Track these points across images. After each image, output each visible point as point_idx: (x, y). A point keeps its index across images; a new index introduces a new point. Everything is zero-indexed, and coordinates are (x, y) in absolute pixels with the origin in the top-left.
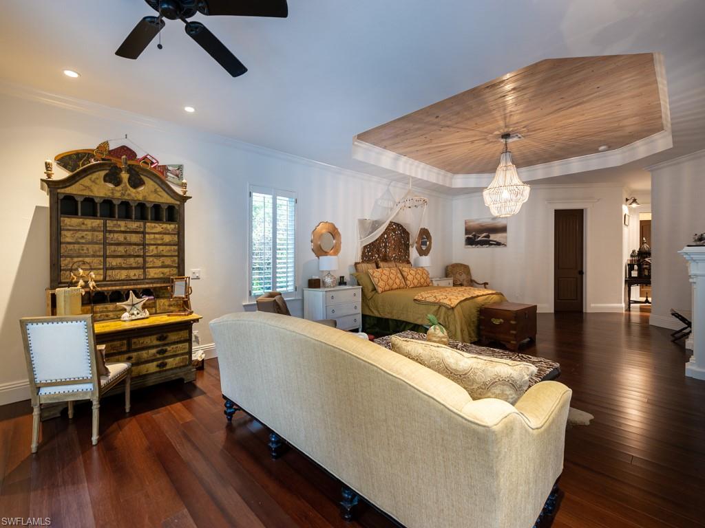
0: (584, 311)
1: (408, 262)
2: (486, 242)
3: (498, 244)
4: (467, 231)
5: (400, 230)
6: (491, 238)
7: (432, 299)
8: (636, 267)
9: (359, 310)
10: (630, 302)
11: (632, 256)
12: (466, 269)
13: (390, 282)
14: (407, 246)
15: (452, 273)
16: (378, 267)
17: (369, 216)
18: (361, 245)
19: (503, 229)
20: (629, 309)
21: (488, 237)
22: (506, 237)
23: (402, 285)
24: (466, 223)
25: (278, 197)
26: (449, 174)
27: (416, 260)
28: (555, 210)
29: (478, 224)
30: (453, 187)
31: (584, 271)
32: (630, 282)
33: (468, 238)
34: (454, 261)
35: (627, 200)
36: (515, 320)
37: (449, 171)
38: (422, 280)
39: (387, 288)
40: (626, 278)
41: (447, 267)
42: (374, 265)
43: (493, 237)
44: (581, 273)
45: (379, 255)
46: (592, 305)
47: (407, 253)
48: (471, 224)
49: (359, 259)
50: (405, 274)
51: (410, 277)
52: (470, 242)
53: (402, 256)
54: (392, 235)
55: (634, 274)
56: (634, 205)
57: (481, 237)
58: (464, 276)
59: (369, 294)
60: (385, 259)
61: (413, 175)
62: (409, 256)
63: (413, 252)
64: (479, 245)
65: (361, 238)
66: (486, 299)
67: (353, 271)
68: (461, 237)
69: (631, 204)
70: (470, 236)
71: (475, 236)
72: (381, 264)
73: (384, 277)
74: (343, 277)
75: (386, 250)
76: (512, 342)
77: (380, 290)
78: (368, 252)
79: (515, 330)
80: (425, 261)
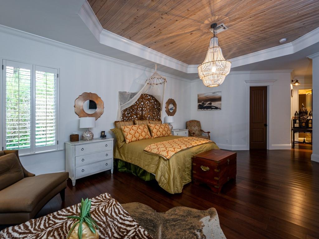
0: (267, 149)
1: (159, 120)
2: (210, 108)
3: (216, 108)
4: (199, 101)
5: (153, 100)
6: (212, 105)
7: (155, 151)
8: (297, 121)
9: (111, 156)
10: (294, 143)
11: (295, 115)
12: (198, 123)
13: (137, 135)
14: (159, 110)
15: (190, 126)
16: (134, 124)
17: (128, 90)
18: (121, 109)
19: (219, 99)
20: (293, 147)
21: (210, 104)
22: (221, 104)
23: (147, 137)
24: (198, 96)
25: (37, 72)
26: (185, 65)
27: (165, 119)
28: (250, 87)
29: (206, 96)
30: (188, 73)
31: (267, 124)
32: (295, 130)
33: (199, 105)
34: (192, 119)
35: (292, 81)
36: (218, 169)
37: (184, 61)
38: (164, 132)
39: (134, 139)
40: (292, 128)
41: (187, 122)
42: (132, 123)
43: (214, 104)
44: (266, 125)
45: (137, 116)
46: (273, 145)
47: (159, 114)
48: (201, 96)
49: (119, 119)
50: (151, 128)
51: (155, 131)
52: (201, 107)
53: (155, 116)
54: (148, 103)
55: (297, 125)
56: (297, 84)
57: (207, 104)
58: (197, 128)
59: (121, 144)
60: (142, 118)
61: (158, 62)
62: (160, 116)
63: (163, 114)
64: (205, 109)
65: (121, 104)
66: (200, 148)
67: (112, 127)
68: (196, 104)
69: (295, 83)
70: (201, 104)
71: (203, 103)
72: (137, 122)
73: (132, 132)
74: (104, 132)
75: (142, 112)
76: (216, 187)
77: (127, 141)
78: (128, 114)
79: (218, 177)
80: (170, 119)
